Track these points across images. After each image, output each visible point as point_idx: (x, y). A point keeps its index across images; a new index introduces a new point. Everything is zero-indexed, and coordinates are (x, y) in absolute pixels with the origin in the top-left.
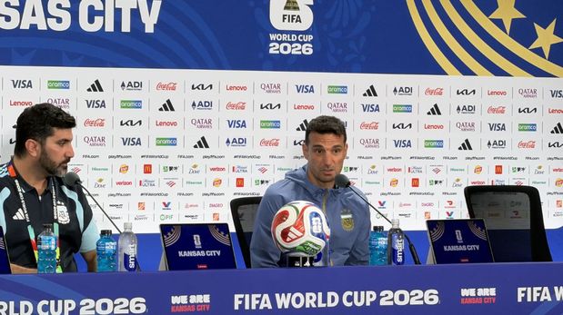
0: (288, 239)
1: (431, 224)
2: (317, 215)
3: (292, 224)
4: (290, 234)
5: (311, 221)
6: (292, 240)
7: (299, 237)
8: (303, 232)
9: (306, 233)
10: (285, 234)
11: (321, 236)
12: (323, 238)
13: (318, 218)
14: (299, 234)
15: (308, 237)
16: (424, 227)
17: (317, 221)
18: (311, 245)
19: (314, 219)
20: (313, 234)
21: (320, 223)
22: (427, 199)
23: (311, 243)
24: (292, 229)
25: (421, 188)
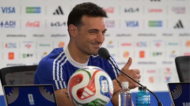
0: (82, 97)
1: (171, 86)
2: (104, 78)
3: (86, 85)
4: (84, 94)
5: (101, 83)
6: (86, 98)
7: (91, 96)
8: (95, 92)
9: (97, 93)
10: (80, 93)
11: (107, 94)
12: (109, 96)
13: (105, 81)
14: (91, 93)
15: (98, 96)
16: (166, 89)
17: (105, 83)
18: (100, 102)
19: (103, 82)
20: (102, 93)
21: (107, 85)
22: (151, 67)
23: (100, 100)
24: (86, 89)
25: (147, 59)
